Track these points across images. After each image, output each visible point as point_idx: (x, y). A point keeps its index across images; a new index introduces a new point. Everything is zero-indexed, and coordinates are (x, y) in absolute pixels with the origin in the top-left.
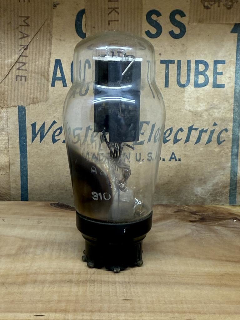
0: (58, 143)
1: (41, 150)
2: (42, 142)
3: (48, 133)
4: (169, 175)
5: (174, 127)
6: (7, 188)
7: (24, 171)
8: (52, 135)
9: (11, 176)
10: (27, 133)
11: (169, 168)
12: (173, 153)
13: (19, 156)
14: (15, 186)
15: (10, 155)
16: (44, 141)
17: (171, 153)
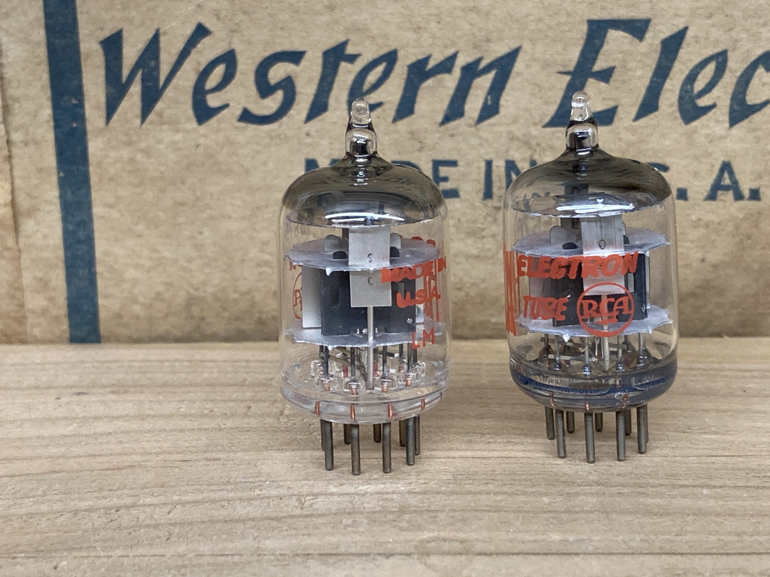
0: (219, 121)
1: (147, 152)
2: (152, 117)
3: (174, 81)
4: (703, 260)
5: (734, 49)
6: (12, 314)
7: (79, 242)
8: (190, 90)
9: (25, 261)
10: (84, 81)
11: (702, 231)
12: (726, 167)
13: (54, 179)
14: (45, 303)
15: (16, 173)
16: (160, 115)
17: (718, 167)
